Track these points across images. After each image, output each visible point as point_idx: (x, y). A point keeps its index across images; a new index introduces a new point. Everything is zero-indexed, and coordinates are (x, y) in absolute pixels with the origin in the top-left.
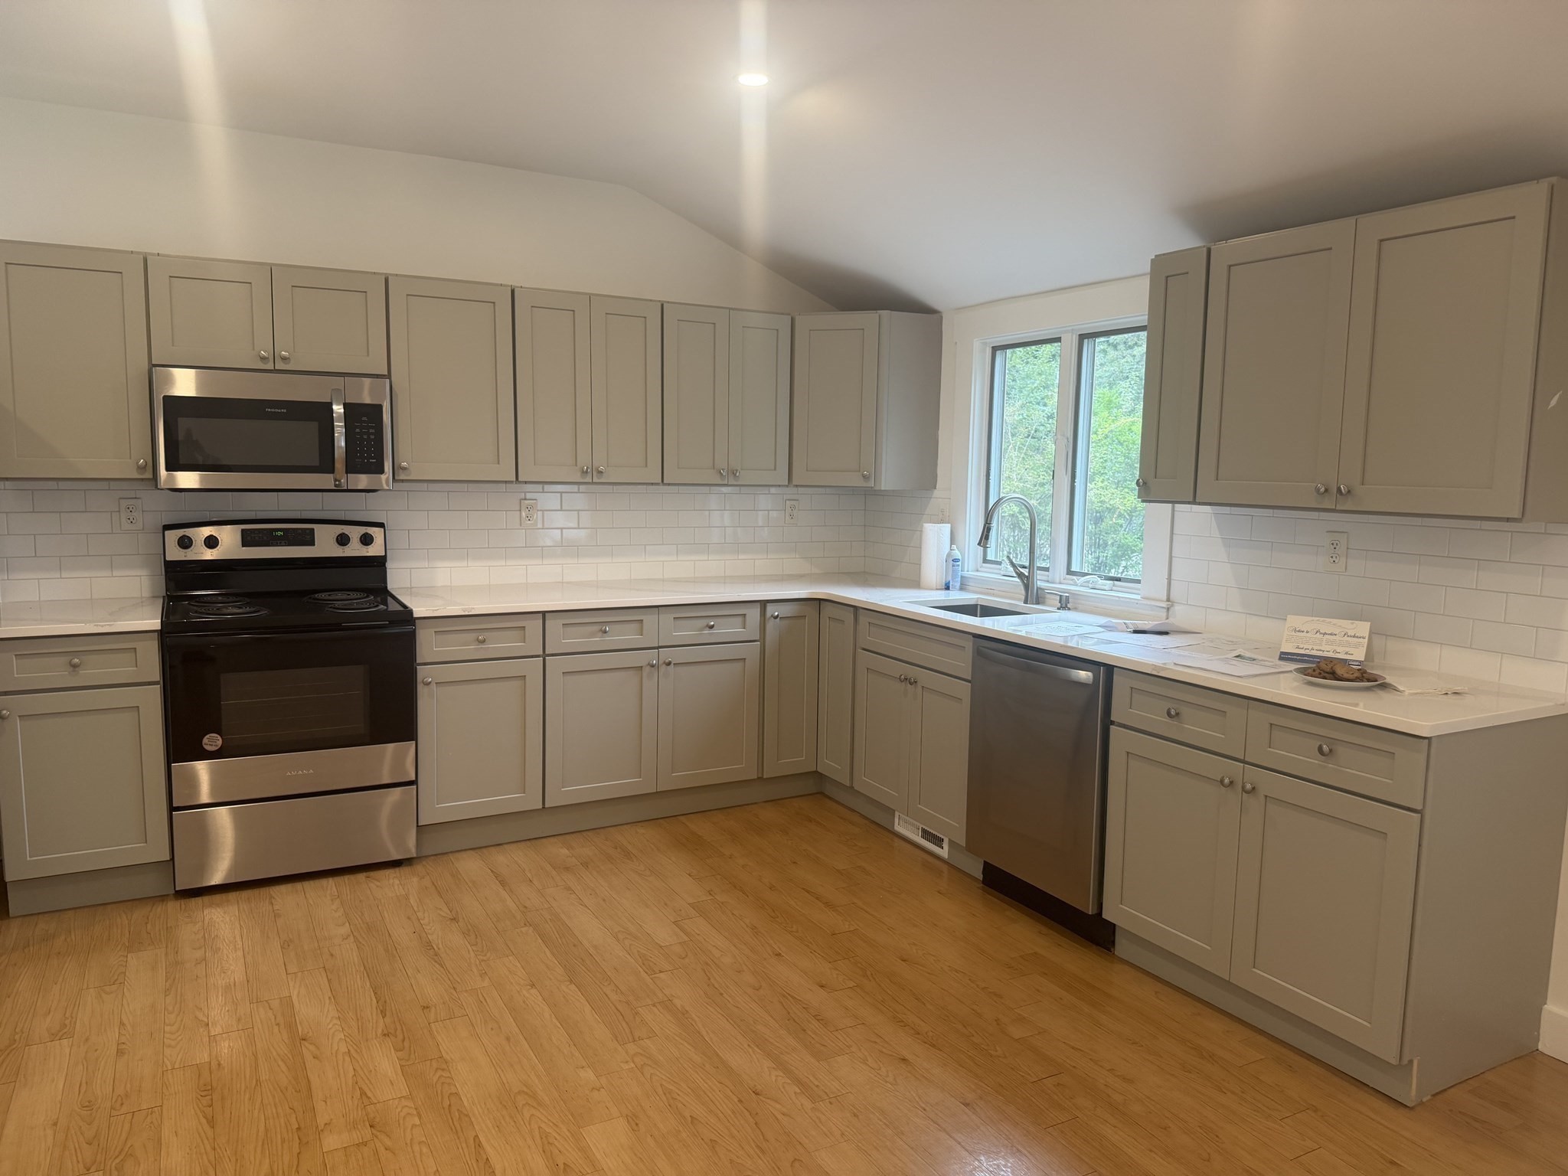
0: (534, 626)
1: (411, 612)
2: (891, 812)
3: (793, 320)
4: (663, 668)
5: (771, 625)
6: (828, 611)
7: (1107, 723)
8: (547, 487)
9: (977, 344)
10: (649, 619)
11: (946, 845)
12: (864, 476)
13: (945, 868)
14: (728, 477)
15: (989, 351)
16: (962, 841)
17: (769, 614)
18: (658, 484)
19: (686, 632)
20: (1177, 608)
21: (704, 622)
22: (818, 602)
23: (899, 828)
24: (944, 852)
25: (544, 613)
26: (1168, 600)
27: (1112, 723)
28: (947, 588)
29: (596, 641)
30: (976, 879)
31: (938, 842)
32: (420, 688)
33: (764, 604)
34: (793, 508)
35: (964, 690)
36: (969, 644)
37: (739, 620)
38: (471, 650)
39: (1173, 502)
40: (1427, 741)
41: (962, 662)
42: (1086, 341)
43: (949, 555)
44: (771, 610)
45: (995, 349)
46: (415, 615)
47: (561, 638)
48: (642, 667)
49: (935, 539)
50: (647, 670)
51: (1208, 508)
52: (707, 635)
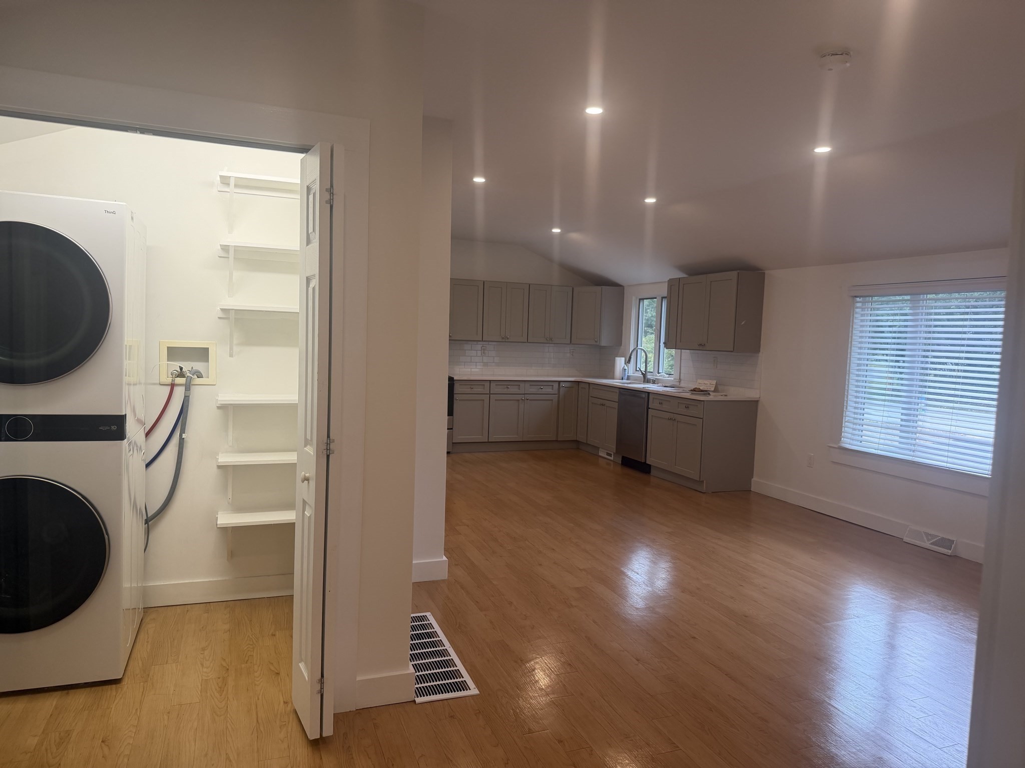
0: (487, 384)
1: (453, 378)
2: (598, 448)
3: (573, 289)
4: (526, 401)
5: (561, 389)
6: (581, 385)
7: (648, 408)
8: (490, 343)
9: (634, 298)
10: (522, 385)
11: (612, 456)
12: (596, 341)
13: (612, 463)
14: (549, 341)
15: (638, 300)
16: (615, 452)
17: (561, 385)
18: (525, 342)
19: (533, 390)
20: (682, 382)
21: (539, 387)
22: (578, 383)
23: (600, 454)
24: (612, 458)
25: (490, 381)
26: (680, 379)
27: (649, 408)
28: (622, 379)
29: (506, 391)
30: (619, 464)
31: (610, 455)
32: (455, 401)
33: (559, 382)
34: (573, 352)
35: (616, 405)
36: (617, 391)
37: (551, 387)
38: (469, 391)
39: (681, 349)
40: (703, 402)
41: (616, 397)
42: (664, 299)
43: (623, 368)
44: (561, 384)
45: (640, 299)
46: (455, 379)
47: (495, 389)
48: (519, 400)
49: (620, 362)
50: (520, 401)
51: (688, 351)
52: (540, 391)
